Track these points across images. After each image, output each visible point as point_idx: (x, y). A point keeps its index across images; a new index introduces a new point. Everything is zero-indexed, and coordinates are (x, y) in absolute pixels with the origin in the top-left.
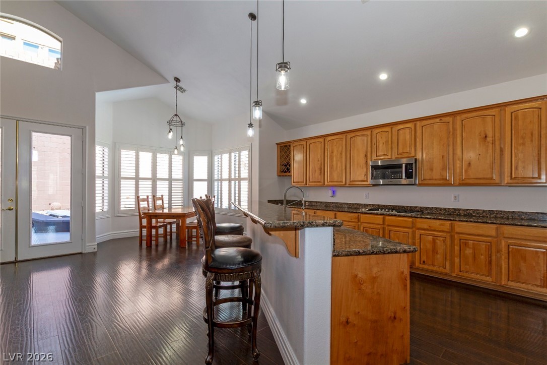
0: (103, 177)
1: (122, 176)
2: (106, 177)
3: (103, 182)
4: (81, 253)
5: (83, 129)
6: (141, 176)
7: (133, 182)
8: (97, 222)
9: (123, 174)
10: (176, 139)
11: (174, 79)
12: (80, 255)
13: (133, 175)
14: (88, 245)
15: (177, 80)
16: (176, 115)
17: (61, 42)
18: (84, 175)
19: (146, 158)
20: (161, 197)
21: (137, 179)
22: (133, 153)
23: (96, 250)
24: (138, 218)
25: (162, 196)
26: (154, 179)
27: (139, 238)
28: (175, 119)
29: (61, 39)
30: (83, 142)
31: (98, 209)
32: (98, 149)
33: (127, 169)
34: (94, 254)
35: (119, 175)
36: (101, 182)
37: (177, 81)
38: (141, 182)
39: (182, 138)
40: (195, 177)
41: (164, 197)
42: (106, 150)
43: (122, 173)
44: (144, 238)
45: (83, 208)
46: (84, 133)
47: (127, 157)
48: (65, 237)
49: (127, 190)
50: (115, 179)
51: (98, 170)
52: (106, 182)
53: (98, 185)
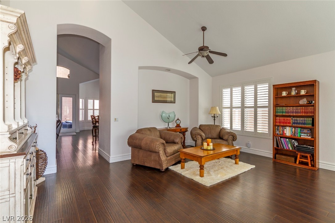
0: (82, 109)
2: (83, 109)
6: (95, 108)
7: (92, 111)
8: (80, 124)
9: (89, 108)
13: (92, 108)
18: (76, 109)
22: (92, 101)
30: (76, 99)
31: (81, 119)
32: (81, 100)
33: (90, 106)
34: (79, 133)
35: (88, 108)
38: (95, 111)
42: (83, 100)
45: (76, 119)
46: (76, 96)
47: (90, 102)
49: (90, 113)
50: (86, 109)
51: (81, 107)
52: (83, 111)
53: (81, 112)
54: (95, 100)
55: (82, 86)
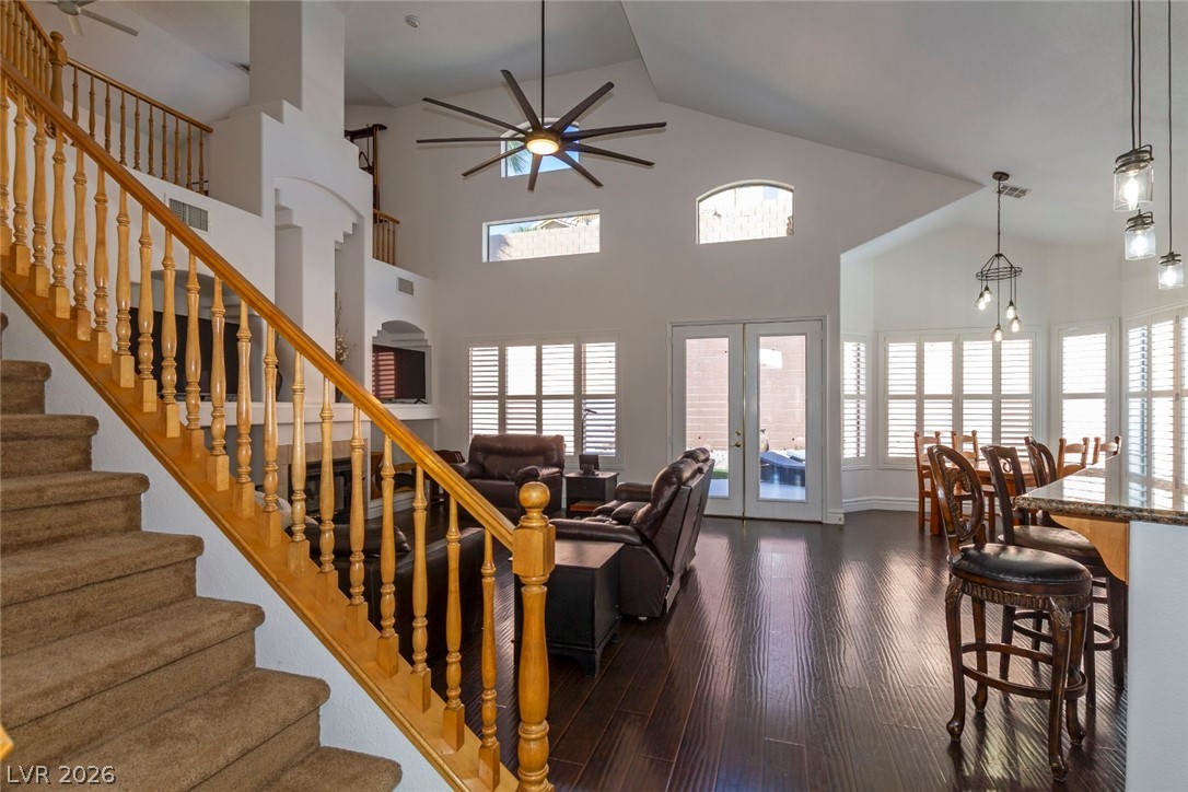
0: (857, 397)
1: (890, 393)
2: (862, 397)
3: (858, 406)
4: (820, 523)
5: (822, 320)
6: (928, 390)
7: (912, 404)
8: (844, 476)
9: (893, 390)
10: (998, 308)
11: (994, 177)
12: (819, 526)
13: (912, 390)
14: (830, 511)
15: (1001, 176)
16: (999, 255)
17: (791, 191)
18: (823, 395)
19: (939, 355)
20: (970, 435)
21: (920, 398)
22: (911, 347)
23: (842, 522)
24: (915, 475)
25: (974, 433)
26: (958, 398)
27: (917, 515)
28: (995, 265)
29: (792, 187)
30: (823, 342)
31: (849, 451)
32: (849, 349)
33: (900, 378)
34: (840, 528)
35: (886, 391)
36: (855, 405)
37: (999, 179)
38: (927, 404)
39: (1011, 304)
40: (1068, 388)
41: (978, 435)
42: (863, 348)
43: (890, 388)
44: (928, 517)
45: (823, 449)
46: (823, 327)
47: (900, 356)
48: (797, 493)
49: (901, 419)
50: (878, 399)
51: (849, 385)
52: (863, 405)
53: (849, 410)
54: (927, 346)
55: (854, 265)
